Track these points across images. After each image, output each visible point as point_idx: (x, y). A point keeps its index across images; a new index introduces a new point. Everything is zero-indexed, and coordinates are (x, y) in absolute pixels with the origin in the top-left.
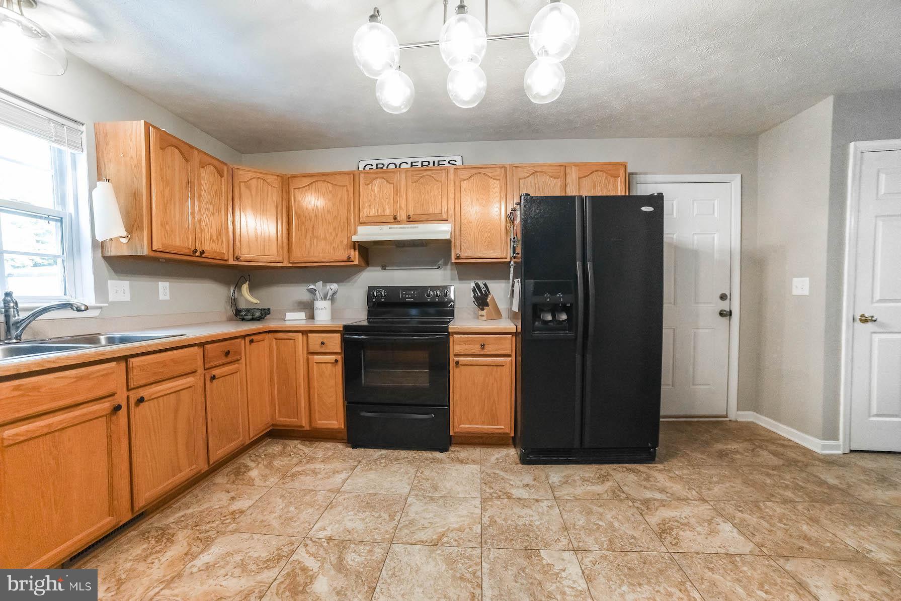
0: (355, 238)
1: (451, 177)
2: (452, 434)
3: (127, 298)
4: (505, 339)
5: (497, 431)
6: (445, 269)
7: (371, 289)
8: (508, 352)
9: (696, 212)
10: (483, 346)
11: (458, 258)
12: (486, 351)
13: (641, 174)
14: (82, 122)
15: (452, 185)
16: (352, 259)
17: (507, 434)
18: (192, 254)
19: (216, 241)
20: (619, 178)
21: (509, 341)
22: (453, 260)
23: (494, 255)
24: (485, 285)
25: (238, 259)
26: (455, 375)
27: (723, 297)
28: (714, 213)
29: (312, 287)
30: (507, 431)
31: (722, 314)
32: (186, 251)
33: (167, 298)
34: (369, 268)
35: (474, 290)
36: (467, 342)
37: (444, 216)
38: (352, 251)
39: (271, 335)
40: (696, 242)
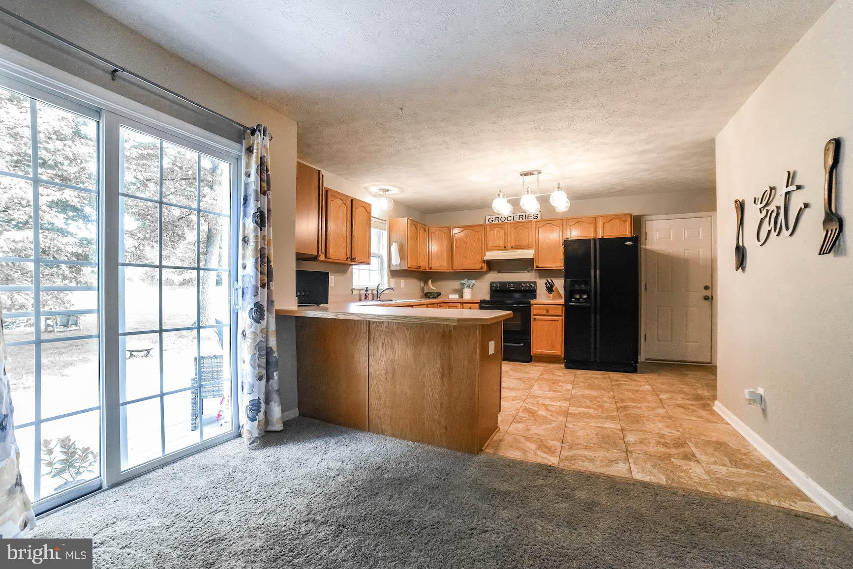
0: (485, 258)
1: (534, 226)
2: (532, 354)
4: (559, 307)
5: (554, 354)
6: (532, 273)
7: (492, 283)
8: (560, 314)
9: (686, 236)
10: (547, 311)
11: (537, 267)
12: (550, 313)
13: (648, 215)
14: (387, 220)
15: (534, 229)
16: (483, 267)
17: (560, 356)
20: (627, 223)
21: (561, 309)
22: (535, 268)
23: (557, 265)
24: (552, 281)
25: (431, 269)
26: (534, 325)
27: (706, 288)
28: (699, 236)
29: (462, 282)
30: (560, 354)
31: (706, 298)
33: (403, 286)
34: (491, 272)
35: (546, 284)
36: (539, 309)
37: (530, 246)
38: (484, 264)
40: (686, 254)
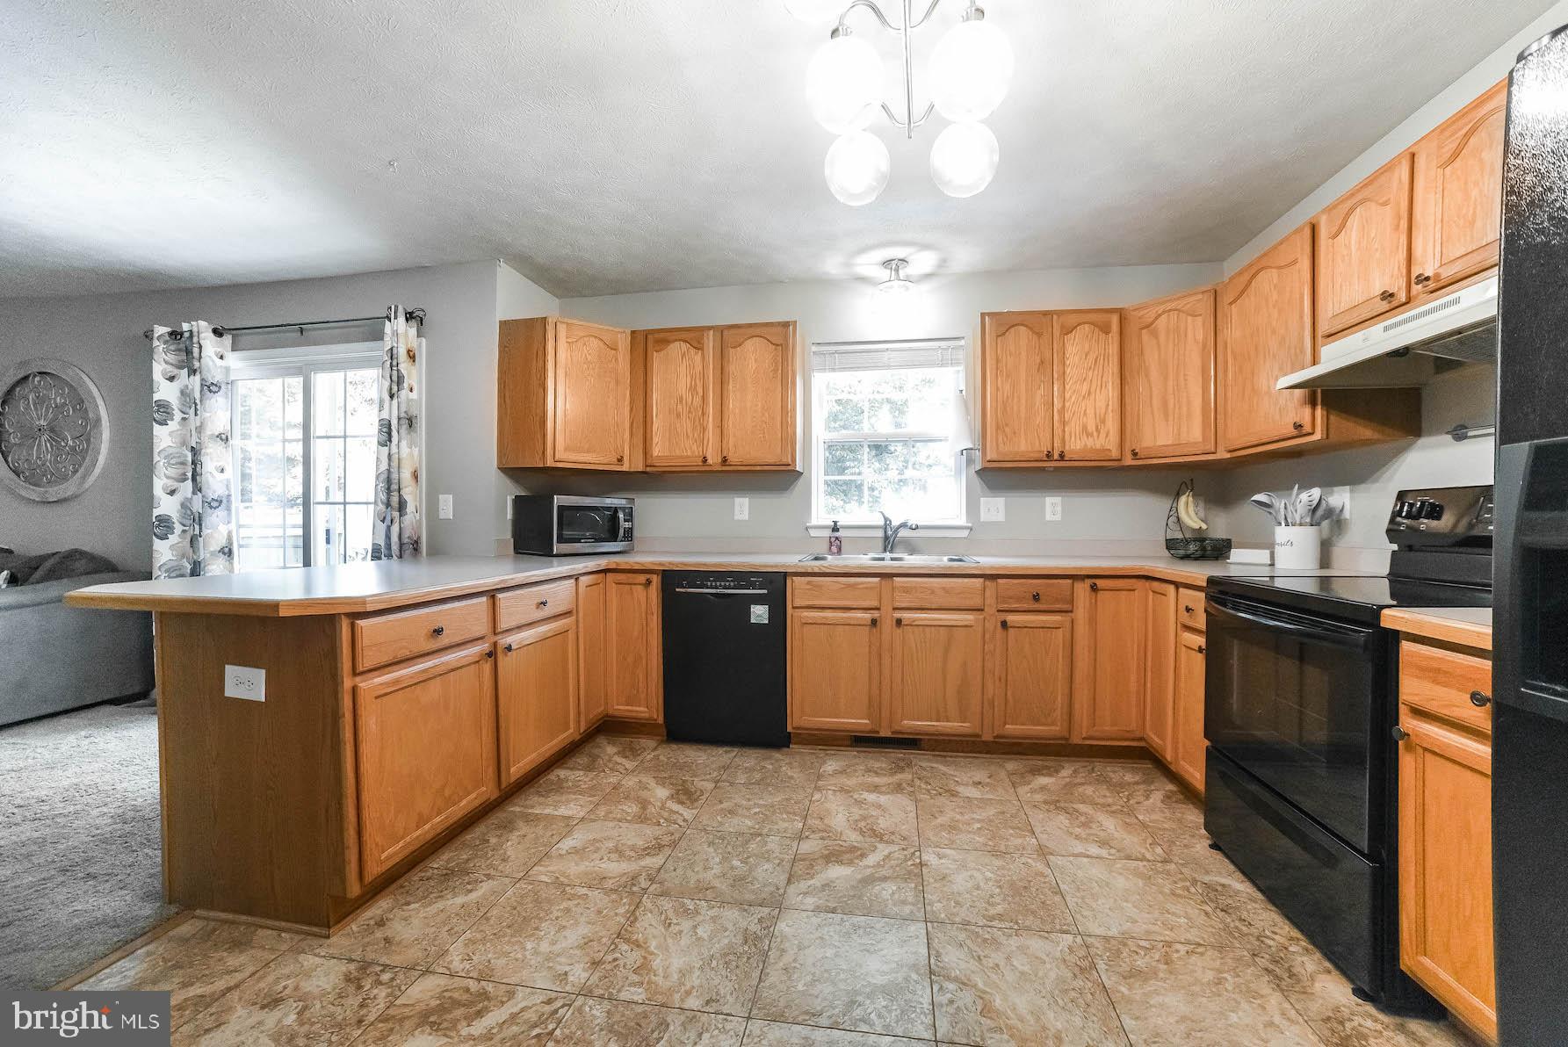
3: (1001, 517)
14: (962, 336)
16: (1308, 428)
18: (1046, 459)
19: (1095, 434)
25: (1141, 456)
32: (1036, 456)
33: (1058, 517)
38: (1308, 409)
39: (1147, 584)
